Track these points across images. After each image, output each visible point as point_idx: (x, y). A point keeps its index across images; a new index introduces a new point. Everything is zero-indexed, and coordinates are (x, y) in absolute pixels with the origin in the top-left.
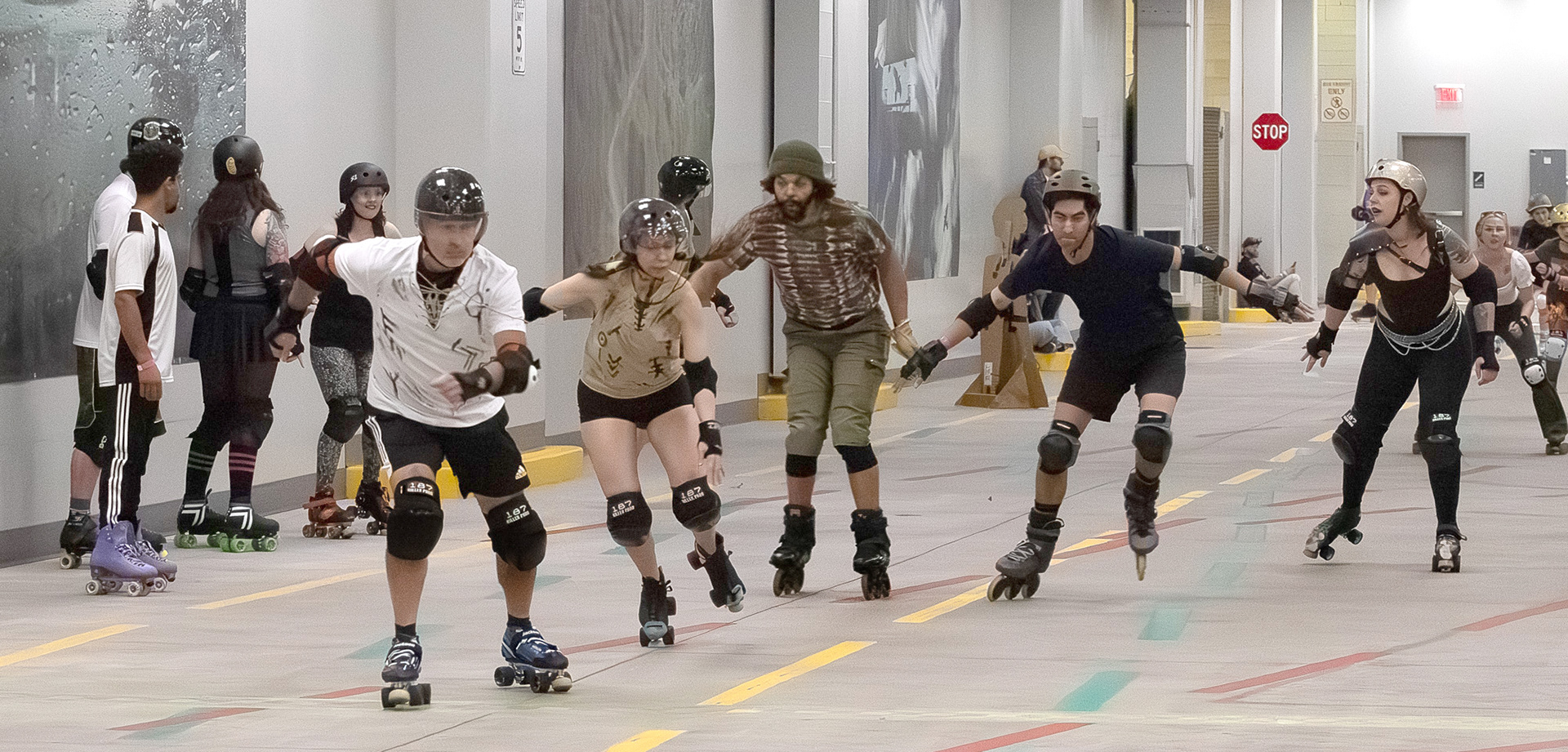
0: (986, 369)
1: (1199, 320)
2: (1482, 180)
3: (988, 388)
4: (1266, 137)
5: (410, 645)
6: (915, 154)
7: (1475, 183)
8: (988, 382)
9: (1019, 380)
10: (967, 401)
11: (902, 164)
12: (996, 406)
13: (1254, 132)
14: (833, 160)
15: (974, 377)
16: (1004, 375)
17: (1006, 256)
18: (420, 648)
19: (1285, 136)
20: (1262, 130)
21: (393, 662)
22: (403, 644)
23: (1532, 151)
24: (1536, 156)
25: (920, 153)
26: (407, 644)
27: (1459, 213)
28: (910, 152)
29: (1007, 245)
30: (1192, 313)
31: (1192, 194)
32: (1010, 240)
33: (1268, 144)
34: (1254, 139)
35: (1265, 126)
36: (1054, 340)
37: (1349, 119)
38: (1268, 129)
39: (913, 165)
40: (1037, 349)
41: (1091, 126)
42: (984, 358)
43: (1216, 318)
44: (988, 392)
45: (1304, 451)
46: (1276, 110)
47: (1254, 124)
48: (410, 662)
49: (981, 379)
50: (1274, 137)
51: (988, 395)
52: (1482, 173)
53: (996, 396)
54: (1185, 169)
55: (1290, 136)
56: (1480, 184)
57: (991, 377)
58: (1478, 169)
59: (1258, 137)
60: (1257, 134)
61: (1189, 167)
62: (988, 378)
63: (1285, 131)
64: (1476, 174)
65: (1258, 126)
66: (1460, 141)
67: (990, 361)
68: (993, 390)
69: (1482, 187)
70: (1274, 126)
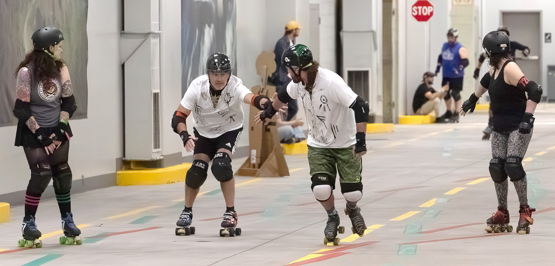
0: (252, 153)
1: (380, 123)
2: (550, 38)
3: (254, 166)
4: (420, 14)
5: (188, 213)
6: (210, 26)
7: (546, 39)
8: (254, 161)
9: (272, 159)
10: (241, 173)
11: (202, 33)
12: (258, 176)
13: (413, 11)
14: (160, 30)
15: (246, 159)
16: (263, 157)
17: (264, 87)
18: (192, 215)
19: (432, 14)
20: (418, 10)
21: (181, 219)
22: (186, 213)
25: (212, 26)
26: (187, 213)
27: (536, 57)
28: (207, 26)
29: (264, 80)
30: (377, 119)
31: (376, 48)
32: (266, 76)
33: (421, 18)
34: (413, 15)
35: (420, 8)
36: (294, 136)
37: (470, 3)
38: (422, 9)
39: (209, 33)
40: (283, 142)
41: (315, 8)
42: (251, 147)
43: (391, 121)
44: (254, 167)
45: (441, 200)
47: (413, 7)
48: (187, 220)
49: (249, 160)
50: (425, 14)
51: (254, 169)
52: (550, 34)
53: (258, 170)
54: (371, 34)
55: (434, 13)
56: (549, 40)
57: (255, 158)
58: (547, 32)
59: (415, 14)
60: (415, 12)
61: (373, 33)
62: (253, 159)
63: (431, 11)
64: (546, 35)
65: (415, 7)
66: (536, 15)
67: (255, 149)
68: (257, 166)
69: (550, 42)
70: (425, 7)
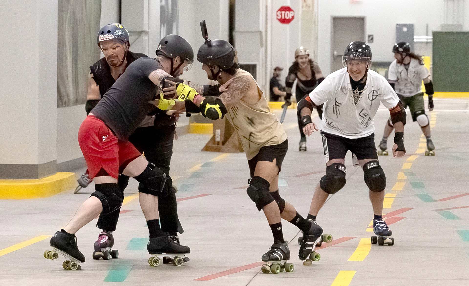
0: (216, 133)
2: (372, 39)
3: (218, 143)
4: (283, 17)
6: (164, 26)
7: (369, 40)
8: (218, 139)
10: (207, 149)
12: (223, 152)
13: (277, 15)
14: (148, 29)
15: (211, 137)
16: (227, 136)
19: (293, 17)
20: (281, 14)
23: (397, 25)
24: (399, 27)
25: (165, 25)
28: (162, 26)
33: (284, 21)
34: (277, 18)
35: (283, 12)
37: (311, 9)
38: (285, 14)
42: (215, 127)
46: (288, 4)
47: (277, 11)
49: (214, 138)
50: (287, 18)
51: (218, 146)
52: (372, 36)
53: (223, 146)
54: (259, 34)
55: (295, 17)
56: (371, 41)
57: (219, 137)
58: (370, 34)
59: (279, 18)
60: (279, 16)
61: (260, 32)
62: (218, 137)
63: (293, 15)
64: (369, 36)
65: (279, 12)
66: (362, 20)
67: (219, 129)
68: (221, 143)
69: (372, 42)
70: (287, 12)
